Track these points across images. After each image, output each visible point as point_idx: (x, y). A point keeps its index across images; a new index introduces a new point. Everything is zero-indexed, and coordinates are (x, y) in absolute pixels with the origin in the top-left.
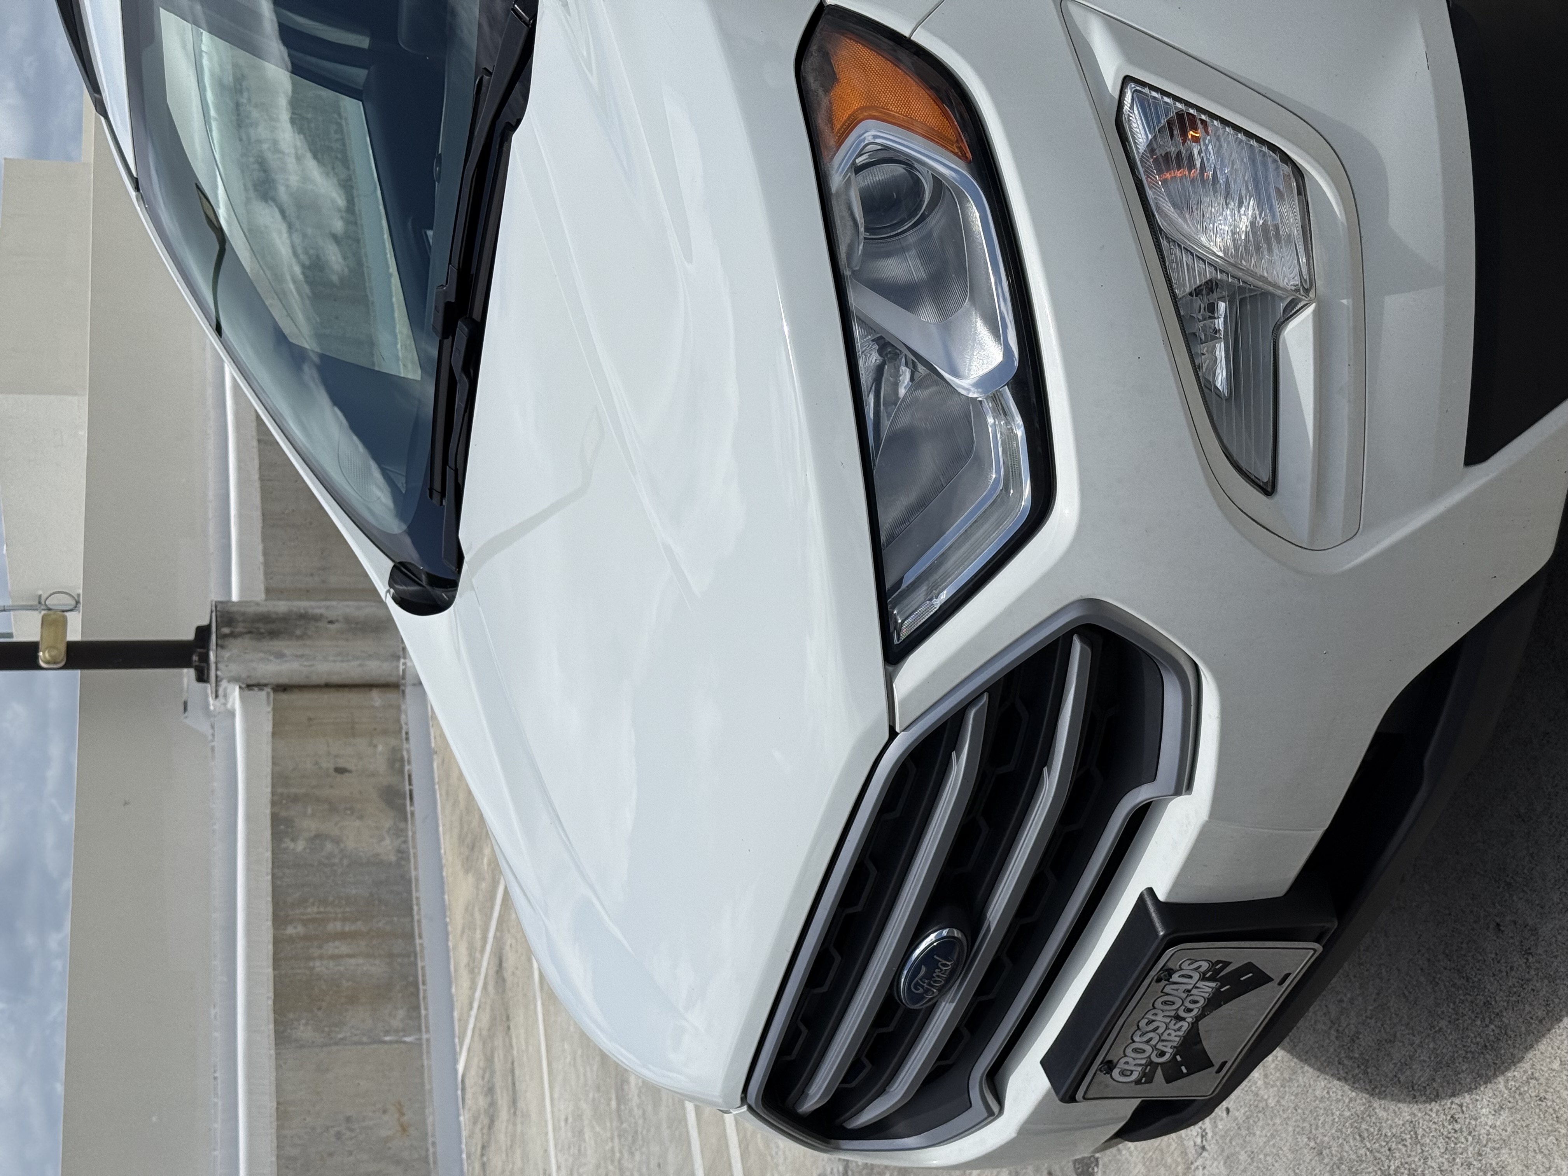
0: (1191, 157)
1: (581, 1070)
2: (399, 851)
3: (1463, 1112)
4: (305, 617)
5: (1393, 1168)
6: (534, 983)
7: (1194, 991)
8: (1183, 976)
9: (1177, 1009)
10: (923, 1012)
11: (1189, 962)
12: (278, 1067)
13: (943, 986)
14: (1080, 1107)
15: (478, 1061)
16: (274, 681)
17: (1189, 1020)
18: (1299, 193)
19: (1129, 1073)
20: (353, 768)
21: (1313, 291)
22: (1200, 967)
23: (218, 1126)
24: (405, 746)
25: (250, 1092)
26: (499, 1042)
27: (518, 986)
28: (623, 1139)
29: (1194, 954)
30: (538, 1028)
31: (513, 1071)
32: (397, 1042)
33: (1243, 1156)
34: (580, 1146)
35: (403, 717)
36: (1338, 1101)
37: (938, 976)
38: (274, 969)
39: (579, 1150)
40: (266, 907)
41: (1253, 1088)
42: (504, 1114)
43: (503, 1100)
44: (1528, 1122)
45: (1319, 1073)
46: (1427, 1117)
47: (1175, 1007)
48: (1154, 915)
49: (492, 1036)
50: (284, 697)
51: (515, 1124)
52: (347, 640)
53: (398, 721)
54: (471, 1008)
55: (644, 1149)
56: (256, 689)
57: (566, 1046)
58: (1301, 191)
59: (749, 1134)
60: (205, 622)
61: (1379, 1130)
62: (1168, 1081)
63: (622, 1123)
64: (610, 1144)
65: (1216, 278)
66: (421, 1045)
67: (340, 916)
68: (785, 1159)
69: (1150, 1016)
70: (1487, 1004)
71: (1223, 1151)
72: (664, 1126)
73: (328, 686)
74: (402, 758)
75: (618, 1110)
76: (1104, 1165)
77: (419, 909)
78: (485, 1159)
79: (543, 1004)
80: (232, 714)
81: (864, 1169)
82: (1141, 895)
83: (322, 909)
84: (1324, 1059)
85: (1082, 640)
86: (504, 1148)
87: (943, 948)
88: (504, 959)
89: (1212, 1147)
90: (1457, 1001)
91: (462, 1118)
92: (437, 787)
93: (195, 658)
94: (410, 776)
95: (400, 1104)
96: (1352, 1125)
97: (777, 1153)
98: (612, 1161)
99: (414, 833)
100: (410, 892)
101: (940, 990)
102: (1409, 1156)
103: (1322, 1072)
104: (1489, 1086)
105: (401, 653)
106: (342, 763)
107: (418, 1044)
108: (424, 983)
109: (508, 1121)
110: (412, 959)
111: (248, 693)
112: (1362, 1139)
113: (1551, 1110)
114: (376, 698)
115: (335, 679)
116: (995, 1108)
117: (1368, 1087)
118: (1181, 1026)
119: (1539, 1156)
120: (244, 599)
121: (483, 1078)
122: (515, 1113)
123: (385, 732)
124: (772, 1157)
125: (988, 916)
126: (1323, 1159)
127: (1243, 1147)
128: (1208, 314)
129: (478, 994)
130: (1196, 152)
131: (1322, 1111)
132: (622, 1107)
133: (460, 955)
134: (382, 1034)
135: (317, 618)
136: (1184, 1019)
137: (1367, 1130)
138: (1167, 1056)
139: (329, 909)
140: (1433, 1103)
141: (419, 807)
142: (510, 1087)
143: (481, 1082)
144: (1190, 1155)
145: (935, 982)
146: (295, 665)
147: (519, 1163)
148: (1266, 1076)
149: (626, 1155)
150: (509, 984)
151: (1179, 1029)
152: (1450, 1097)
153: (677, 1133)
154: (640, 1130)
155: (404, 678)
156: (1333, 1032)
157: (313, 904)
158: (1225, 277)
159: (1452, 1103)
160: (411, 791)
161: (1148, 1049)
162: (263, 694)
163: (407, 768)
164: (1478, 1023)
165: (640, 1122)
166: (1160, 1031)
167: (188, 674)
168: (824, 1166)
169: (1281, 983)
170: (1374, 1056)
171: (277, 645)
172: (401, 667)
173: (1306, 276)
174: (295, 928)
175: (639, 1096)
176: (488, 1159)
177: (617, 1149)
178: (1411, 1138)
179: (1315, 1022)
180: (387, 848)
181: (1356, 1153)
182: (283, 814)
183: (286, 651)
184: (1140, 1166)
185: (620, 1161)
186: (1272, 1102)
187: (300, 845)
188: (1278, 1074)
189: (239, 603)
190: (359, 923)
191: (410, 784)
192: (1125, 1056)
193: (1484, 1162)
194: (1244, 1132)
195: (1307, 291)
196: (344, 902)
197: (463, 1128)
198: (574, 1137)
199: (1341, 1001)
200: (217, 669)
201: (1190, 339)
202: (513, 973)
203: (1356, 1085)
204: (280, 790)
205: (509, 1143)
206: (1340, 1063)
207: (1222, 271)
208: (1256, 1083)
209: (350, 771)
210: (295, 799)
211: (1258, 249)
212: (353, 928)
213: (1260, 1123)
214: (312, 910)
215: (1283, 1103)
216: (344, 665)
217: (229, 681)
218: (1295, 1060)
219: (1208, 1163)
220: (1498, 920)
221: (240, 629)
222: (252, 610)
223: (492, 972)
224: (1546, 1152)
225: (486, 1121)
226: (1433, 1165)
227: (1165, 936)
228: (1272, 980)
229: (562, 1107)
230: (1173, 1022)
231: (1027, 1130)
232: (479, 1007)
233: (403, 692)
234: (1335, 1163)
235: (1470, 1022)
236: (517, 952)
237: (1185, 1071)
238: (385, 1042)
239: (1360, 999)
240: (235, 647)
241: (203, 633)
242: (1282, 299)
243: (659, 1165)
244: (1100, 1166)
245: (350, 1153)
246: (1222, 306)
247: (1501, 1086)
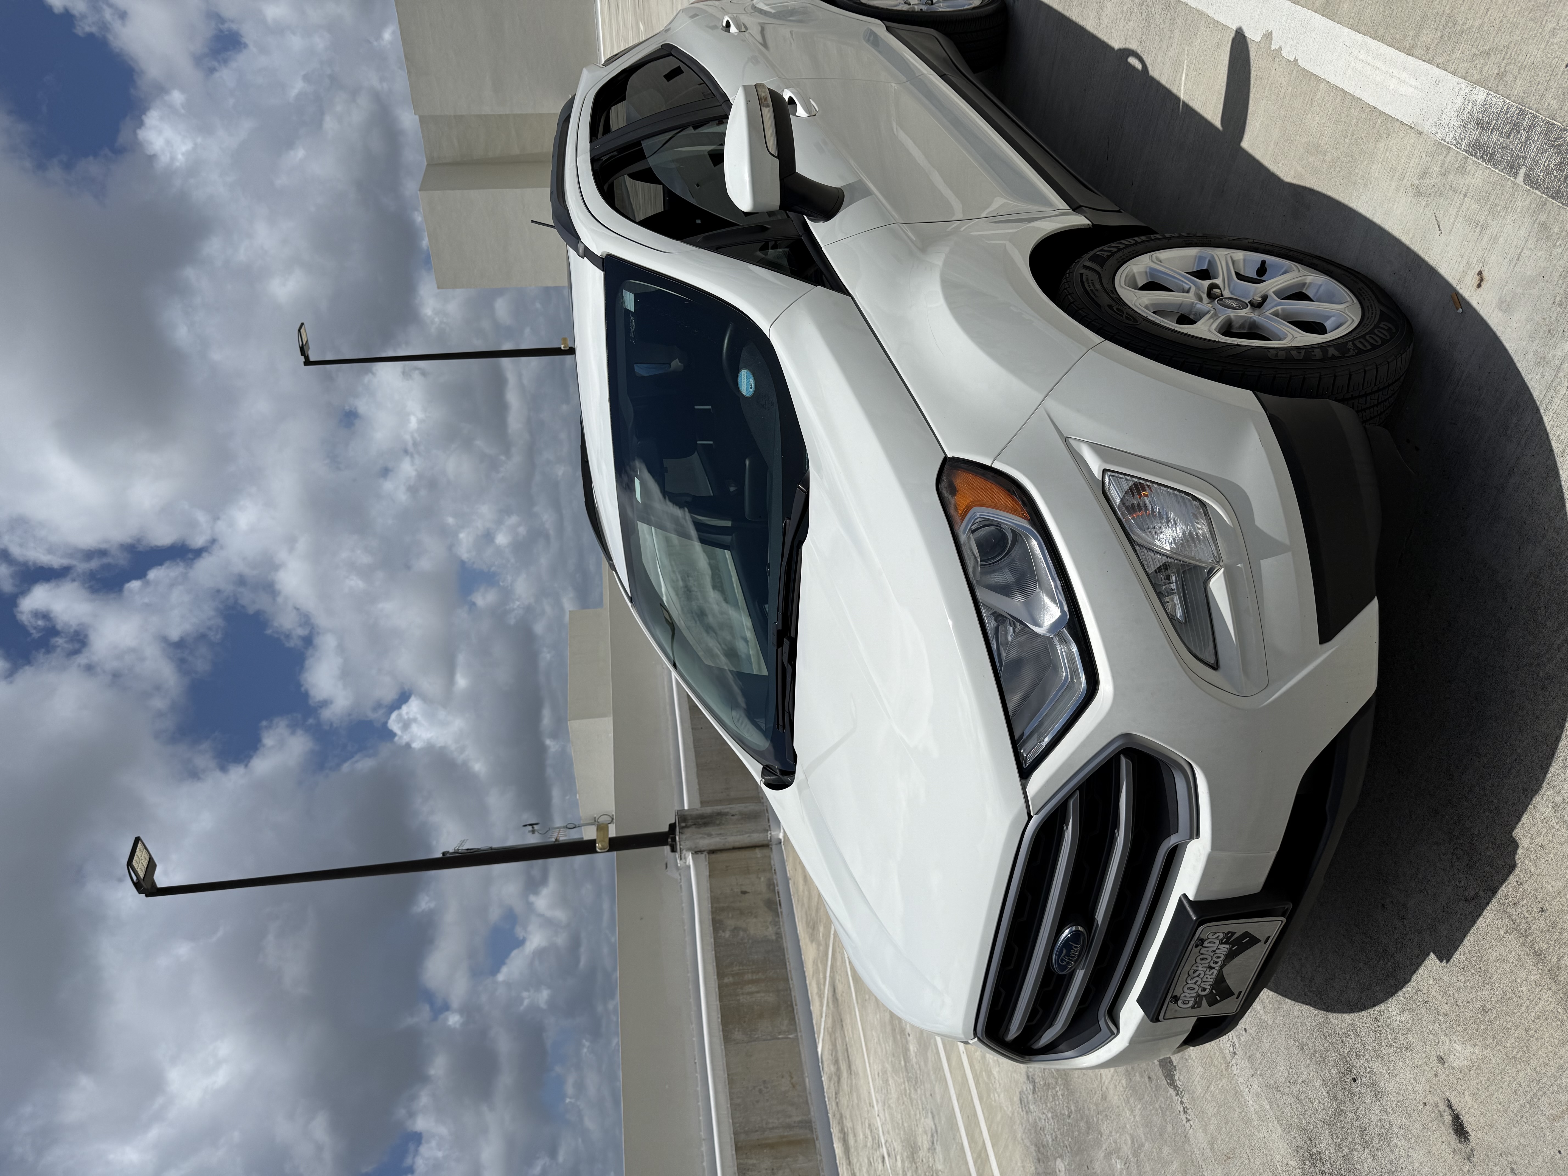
0: (1145, 505)
1: (883, 1045)
2: (777, 933)
3: (1381, 1015)
4: (720, 814)
5: (1346, 1052)
6: (853, 999)
7: (1217, 951)
8: (1210, 943)
9: (1209, 962)
10: (1067, 975)
11: (1212, 934)
12: (727, 1055)
13: (1076, 960)
14: (1162, 1025)
15: (828, 1046)
16: (708, 848)
17: (1217, 968)
18: (1205, 515)
19: (1187, 1002)
20: (750, 891)
21: (1221, 561)
22: (1219, 936)
23: (699, 1089)
24: (775, 877)
25: (713, 1069)
26: (838, 1034)
27: (845, 1002)
28: (910, 1083)
29: (1214, 929)
30: (858, 1024)
31: (847, 1049)
32: (785, 1038)
33: (1258, 1056)
34: (887, 1088)
35: (772, 862)
36: (1308, 1017)
37: (1073, 954)
38: (720, 1002)
39: (887, 1091)
40: (712, 969)
41: (1258, 1015)
42: (845, 1074)
43: (844, 1067)
44: (1420, 1017)
45: (1294, 1002)
46: (1361, 1020)
47: (1208, 961)
48: (1188, 908)
49: (834, 1031)
50: (713, 856)
51: (851, 1080)
52: (742, 824)
53: (770, 864)
54: (822, 1017)
55: (922, 1087)
56: (700, 853)
57: (874, 1033)
58: (1206, 514)
59: (978, 1074)
60: (673, 821)
61: (1334, 1031)
62: (1211, 1004)
63: (908, 1073)
64: (903, 1086)
65: (1168, 562)
66: (798, 1039)
67: (750, 970)
68: (1000, 1085)
69: (1194, 968)
70: (1385, 950)
71: (1246, 1053)
72: (932, 1073)
73: (734, 849)
74: (774, 883)
75: (906, 1065)
76: (1179, 1069)
77: (790, 964)
78: (838, 1100)
79: (859, 1011)
80: (689, 867)
81: (1044, 1086)
82: (1180, 899)
83: (741, 968)
84: (1296, 993)
85: (1126, 757)
86: (847, 1093)
87: (1075, 936)
88: (836, 988)
89: (1240, 1052)
90: (1367, 951)
91: (823, 1079)
92: (792, 897)
93: (669, 840)
94: (778, 892)
95: (790, 1073)
96: (1318, 1030)
97: (995, 1082)
98: (906, 1096)
99: (783, 923)
100: (784, 955)
101: (1075, 963)
102: (1355, 1044)
103: (1296, 1001)
104: (1394, 998)
105: (768, 828)
106: (744, 889)
107: (796, 1039)
108: (796, 1005)
109: (848, 1078)
110: (789, 992)
111: (697, 856)
112: (1326, 1038)
113: (1433, 1008)
114: (758, 853)
115: (737, 845)
116: (1115, 1030)
117: (1324, 1007)
118: (1213, 973)
119: (1431, 1036)
120: (691, 808)
121: (832, 1055)
122: (851, 1073)
123: (764, 871)
124: (993, 1085)
125: (1096, 917)
126: (1305, 1052)
127: (1257, 1050)
128: (1167, 581)
129: (824, 1009)
130: (1147, 502)
131: (1300, 1024)
132: (908, 1064)
133: (813, 989)
134: (777, 1034)
135: (726, 814)
136: (1214, 968)
137: (1327, 1032)
138: (1208, 990)
139: (745, 967)
140: (1363, 1012)
141: (784, 909)
142: (847, 1060)
143: (831, 1057)
144: (1228, 1058)
145: (1072, 957)
146: (717, 839)
147: (856, 1101)
148: (1264, 1007)
149: (913, 1091)
150: (840, 1001)
151: (1212, 974)
152: (1373, 1007)
153: (939, 1076)
154: (918, 1076)
155: (771, 841)
156: (1299, 978)
157: (736, 965)
158: (1172, 560)
159: (1374, 1011)
160: (780, 901)
161: (1196, 987)
162: (703, 856)
163: (776, 888)
164: (1381, 962)
165: (918, 1072)
166: (1201, 976)
167: (667, 848)
168: (1022, 1087)
169: (1266, 942)
170: (1324, 989)
171: (709, 829)
172: (769, 836)
173: (1216, 555)
174: (729, 978)
175: (916, 1058)
176: (839, 1100)
177: (907, 1088)
178: (1354, 1034)
179: (1288, 973)
180: (770, 932)
181: (1323, 1046)
182: (718, 918)
183: (713, 833)
184: (1200, 1068)
185: (910, 1095)
186: (1270, 1022)
187: (727, 934)
188: (1271, 1006)
189: (687, 810)
190: (760, 974)
191: (779, 897)
192: (1184, 992)
193: (1399, 1043)
194: (1256, 1042)
195: (1218, 562)
196: (751, 963)
197: (824, 1083)
198: (883, 1083)
199: (1300, 959)
200: (680, 845)
201: (1160, 595)
202: (842, 995)
203: (1317, 1007)
204: (715, 905)
205: (849, 1090)
206: (1305, 995)
207: (1170, 558)
208: (1259, 1013)
209: (748, 893)
210: (723, 909)
211: (1189, 546)
212: (757, 977)
213: (1265, 1035)
214: (736, 969)
215: (1277, 1021)
216: (741, 837)
217: (686, 851)
218: (1280, 996)
219: (1239, 1061)
220: (1382, 902)
221: (690, 823)
222: (695, 813)
223: (830, 996)
224: (1435, 1033)
225: (836, 1079)
226: (1370, 1048)
227: (1196, 920)
228: (1261, 941)
229: (875, 1067)
230: (1208, 970)
231: (1133, 1041)
232: (826, 1016)
233: (771, 848)
234: (1312, 1053)
235: (1376, 962)
236: (842, 983)
237: (1219, 999)
238: (779, 1039)
239: (1311, 957)
240: (688, 832)
241: (672, 827)
242: (1205, 568)
243: (931, 1095)
244: (1177, 1071)
245: (767, 1100)
246: (1174, 578)
247: (1401, 997)
